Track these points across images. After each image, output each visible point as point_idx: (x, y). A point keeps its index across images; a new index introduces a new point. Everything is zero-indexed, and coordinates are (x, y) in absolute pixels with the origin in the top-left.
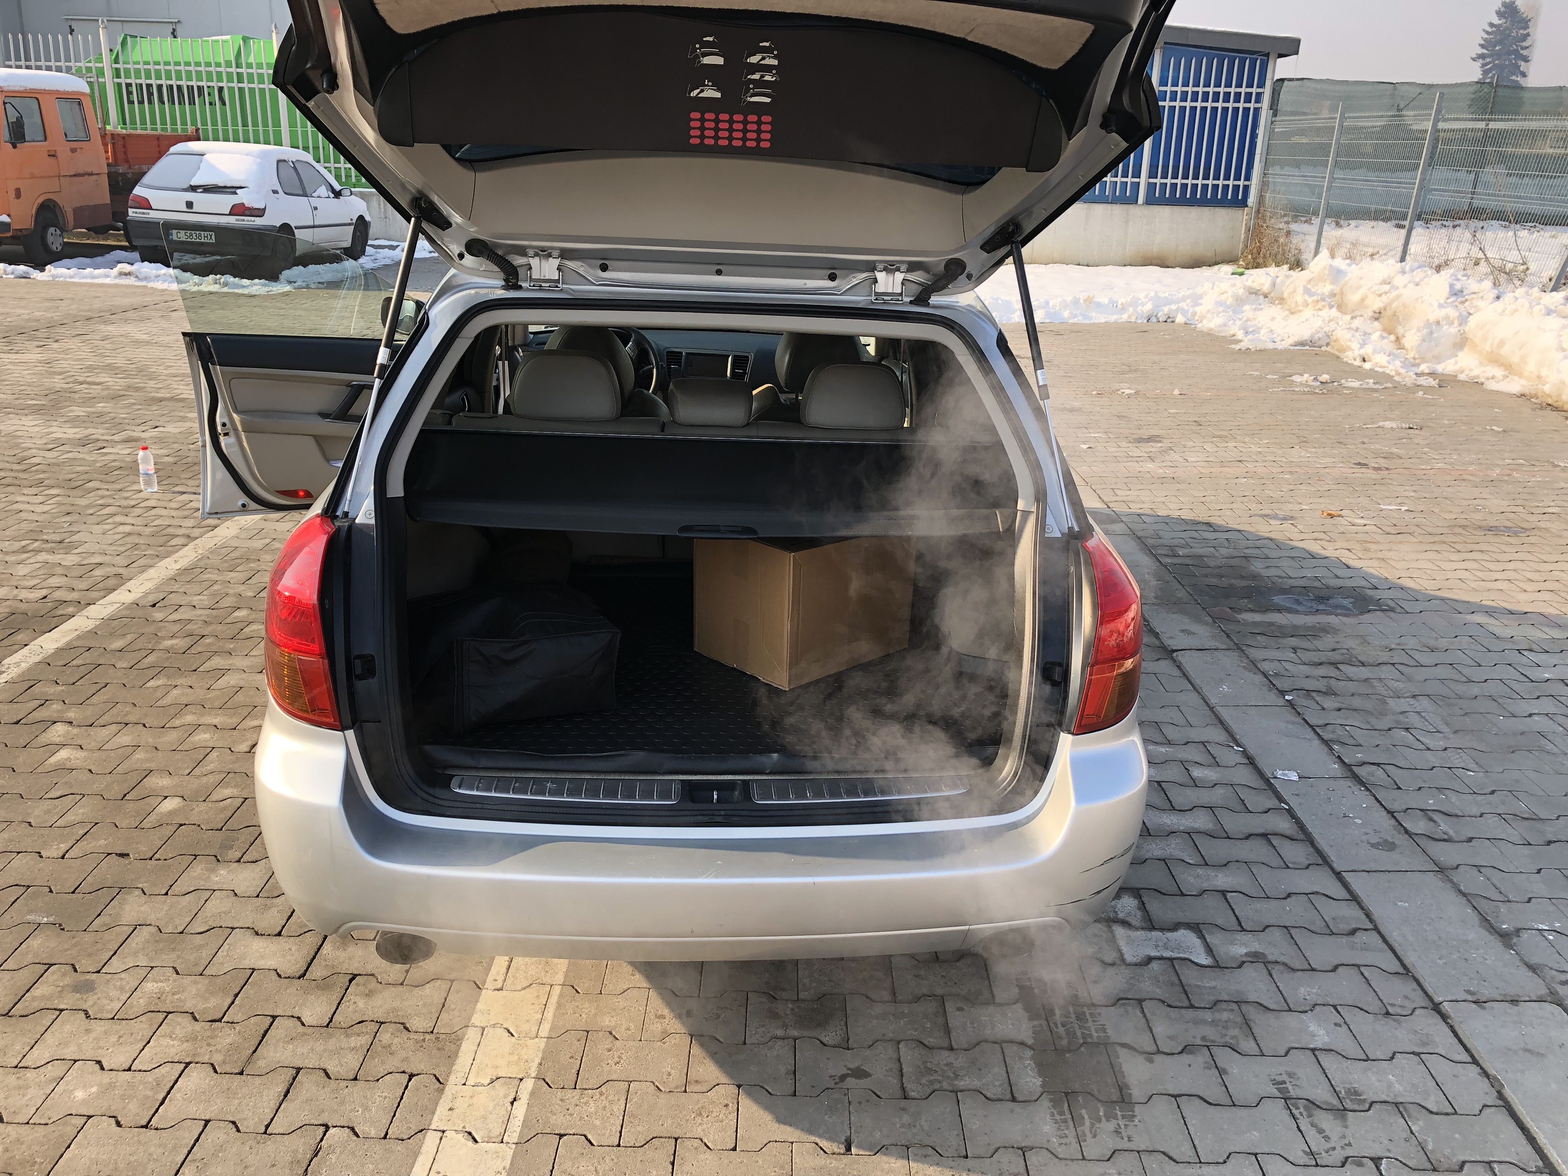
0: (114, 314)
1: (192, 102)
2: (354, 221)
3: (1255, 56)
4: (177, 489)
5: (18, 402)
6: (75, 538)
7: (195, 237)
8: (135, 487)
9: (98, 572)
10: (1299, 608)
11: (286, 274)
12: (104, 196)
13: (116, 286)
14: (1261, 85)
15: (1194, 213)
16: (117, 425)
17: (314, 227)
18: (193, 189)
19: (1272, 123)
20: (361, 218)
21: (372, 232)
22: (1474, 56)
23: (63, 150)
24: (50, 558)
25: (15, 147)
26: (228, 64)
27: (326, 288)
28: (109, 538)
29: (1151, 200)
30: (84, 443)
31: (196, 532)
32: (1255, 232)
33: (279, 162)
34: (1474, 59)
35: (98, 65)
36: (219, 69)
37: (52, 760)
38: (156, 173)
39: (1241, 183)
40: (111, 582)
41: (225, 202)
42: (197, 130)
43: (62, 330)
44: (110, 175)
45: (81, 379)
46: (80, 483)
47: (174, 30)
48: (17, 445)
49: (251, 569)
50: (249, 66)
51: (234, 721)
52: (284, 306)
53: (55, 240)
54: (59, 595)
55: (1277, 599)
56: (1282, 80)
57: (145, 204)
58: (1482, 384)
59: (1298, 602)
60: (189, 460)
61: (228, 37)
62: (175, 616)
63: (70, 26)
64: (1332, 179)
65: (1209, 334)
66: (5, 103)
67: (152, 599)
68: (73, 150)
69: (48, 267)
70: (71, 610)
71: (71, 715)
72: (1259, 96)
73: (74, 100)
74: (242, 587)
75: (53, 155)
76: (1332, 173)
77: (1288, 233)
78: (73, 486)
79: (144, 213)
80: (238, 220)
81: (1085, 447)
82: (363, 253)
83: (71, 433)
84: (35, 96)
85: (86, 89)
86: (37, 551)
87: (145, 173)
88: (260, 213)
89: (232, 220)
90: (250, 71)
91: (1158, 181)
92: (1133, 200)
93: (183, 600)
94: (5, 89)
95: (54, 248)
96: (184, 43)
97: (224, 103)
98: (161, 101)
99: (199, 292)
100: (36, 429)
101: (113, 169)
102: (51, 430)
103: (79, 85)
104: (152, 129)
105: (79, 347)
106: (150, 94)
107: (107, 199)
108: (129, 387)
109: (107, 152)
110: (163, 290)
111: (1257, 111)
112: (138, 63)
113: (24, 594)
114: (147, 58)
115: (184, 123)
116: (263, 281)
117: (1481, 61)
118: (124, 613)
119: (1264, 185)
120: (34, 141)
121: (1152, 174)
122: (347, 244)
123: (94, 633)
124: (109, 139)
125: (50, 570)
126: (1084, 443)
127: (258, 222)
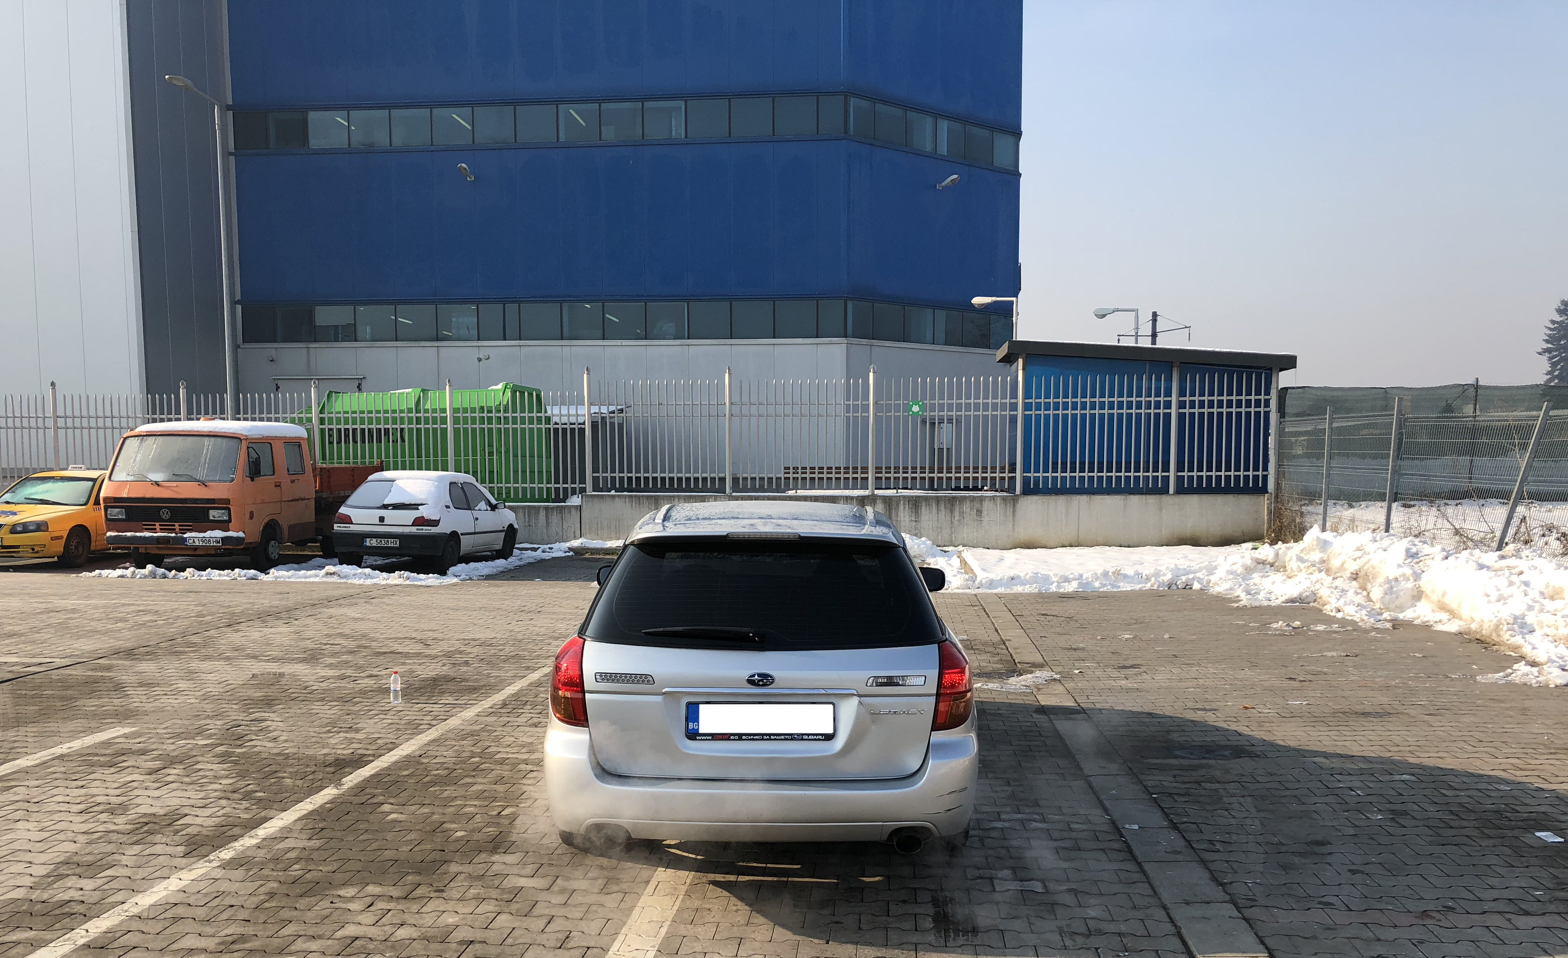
0: (329, 601)
1: (379, 441)
2: (505, 529)
3: (1261, 370)
4: (413, 701)
5: (287, 656)
6: (358, 726)
7: (383, 543)
8: (388, 701)
9: (379, 741)
10: (1192, 757)
11: (452, 569)
12: (309, 515)
13: (323, 583)
14: (1267, 393)
15: (1219, 500)
16: (360, 668)
17: (475, 533)
18: (385, 507)
19: (1280, 423)
20: (511, 526)
21: (519, 536)
22: (1540, 350)
23: (285, 480)
24: (348, 735)
25: (252, 480)
26: (410, 410)
27: (485, 579)
28: (380, 726)
29: (1181, 490)
30: (342, 678)
31: (434, 722)
32: (1276, 514)
33: (451, 484)
34: (1540, 354)
35: (308, 415)
36: (402, 415)
37: (388, 818)
38: (360, 495)
39: (1260, 473)
40: (390, 746)
41: (409, 516)
42: (382, 462)
43: (298, 612)
44: (318, 501)
45: (325, 642)
46: (349, 699)
47: (360, 384)
48: (299, 680)
49: (476, 739)
50: (426, 411)
51: (486, 803)
52: (455, 592)
53: (274, 550)
54: (360, 752)
55: (1177, 753)
56: (1286, 389)
57: (347, 520)
58: (1432, 626)
59: (1192, 754)
60: (417, 686)
61: (410, 390)
62: (434, 761)
63: (277, 384)
64: (1329, 468)
65: (1218, 597)
66: (248, 448)
67: (418, 753)
68: (293, 481)
69: (272, 571)
70: (371, 758)
71: (391, 801)
72: (1267, 403)
73: (294, 444)
74: (473, 748)
75: (278, 485)
76: (1328, 463)
77: (1302, 513)
78: (344, 700)
79: (346, 527)
80: (417, 529)
81: (1077, 672)
82: (511, 554)
83: (331, 673)
84: (267, 442)
85: (305, 434)
86: (338, 732)
87: (349, 496)
88: (435, 523)
89: (414, 529)
90: (426, 415)
91: (1185, 474)
92: (1164, 491)
93: (438, 754)
94: (249, 437)
95: (273, 556)
96: (368, 396)
97: (403, 440)
98: (355, 441)
99: (387, 585)
100: (306, 671)
101: (319, 495)
102: (317, 671)
103: (299, 432)
104: (346, 463)
105: (314, 623)
106: (347, 436)
107: (313, 519)
108: (359, 647)
109: (316, 482)
110: (361, 585)
111: (1267, 414)
112: (340, 413)
113: (339, 752)
114: (347, 409)
115: (371, 457)
116: (435, 575)
117: (1547, 355)
118: (404, 759)
119: (1279, 476)
120: (266, 475)
121: (1180, 467)
122: (499, 547)
123: (388, 768)
124: (318, 472)
125: (351, 741)
126: (1078, 669)
127: (434, 530)
